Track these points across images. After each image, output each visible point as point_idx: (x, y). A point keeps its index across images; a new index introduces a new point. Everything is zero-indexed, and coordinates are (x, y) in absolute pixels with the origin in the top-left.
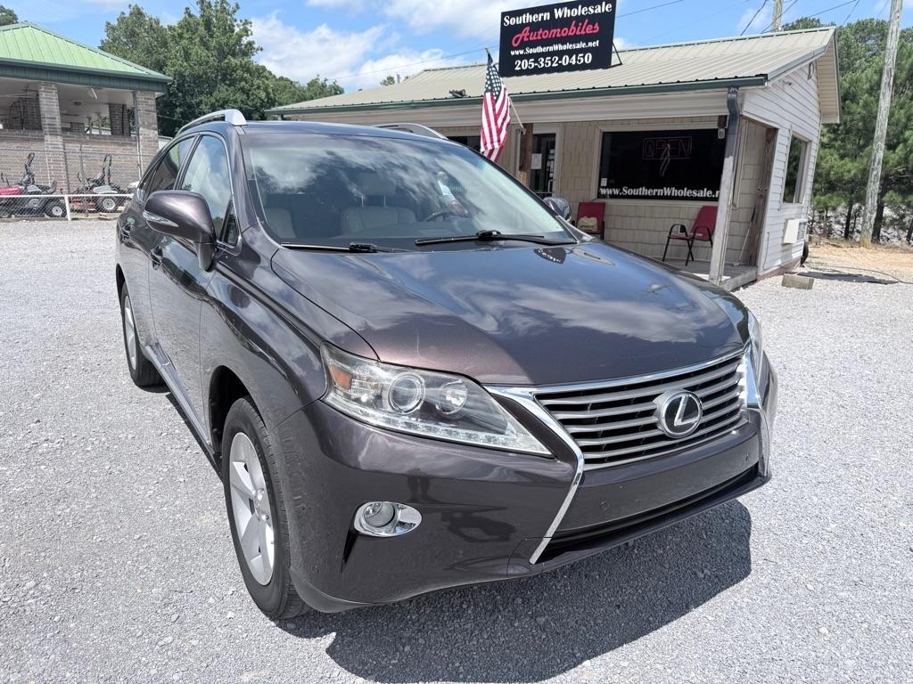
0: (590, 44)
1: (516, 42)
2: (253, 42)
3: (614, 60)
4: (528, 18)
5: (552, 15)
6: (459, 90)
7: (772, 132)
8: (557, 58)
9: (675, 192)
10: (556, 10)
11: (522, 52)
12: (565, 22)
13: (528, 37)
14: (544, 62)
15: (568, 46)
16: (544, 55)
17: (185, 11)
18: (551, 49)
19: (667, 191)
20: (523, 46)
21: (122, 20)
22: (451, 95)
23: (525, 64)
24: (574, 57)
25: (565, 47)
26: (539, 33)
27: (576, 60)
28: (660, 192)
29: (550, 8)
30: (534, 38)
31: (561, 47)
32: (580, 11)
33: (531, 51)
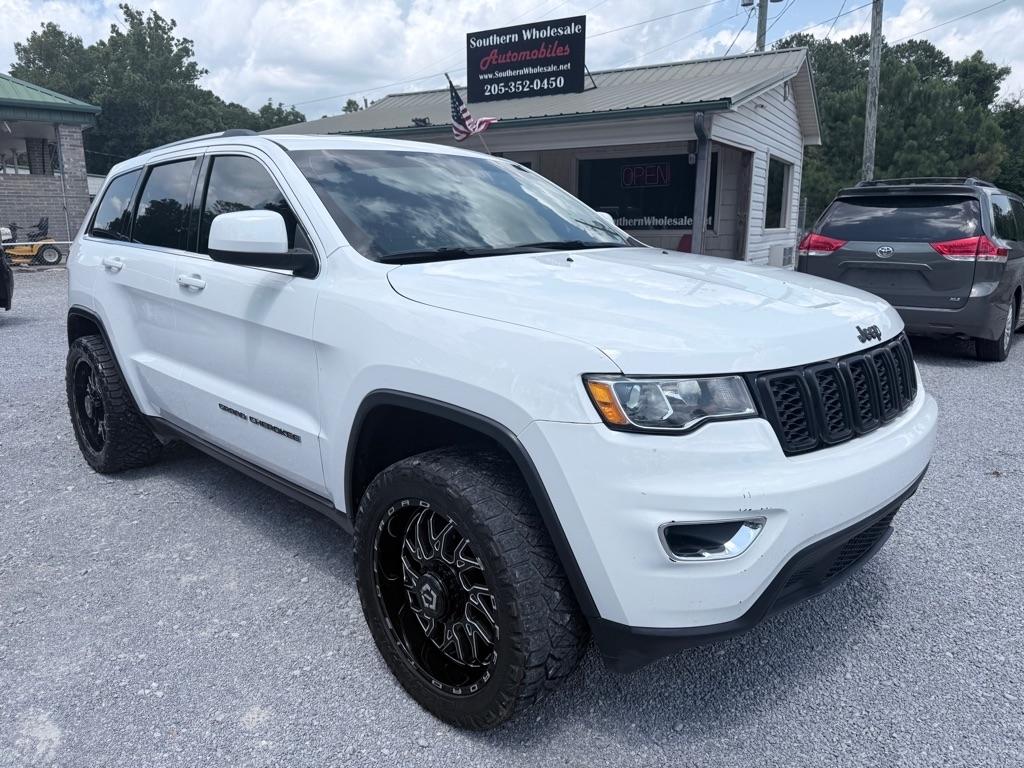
0: (561, 67)
1: (484, 66)
2: (195, 64)
3: (588, 83)
4: (495, 40)
5: (521, 36)
6: (423, 118)
7: (748, 155)
8: (528, 83)
9: (656, 221)
10: (524, 32)
11: (491, 76)
12: (534, 44)
13: (497, 60)
14: (515, 87)
15: (539, 69)
16: (515, 79)
17: (111, 29)
18: (521, 72)
19: (648, 221)
20: (491, 70)
21: (34, 39)
22: (414, 124)
23: (494, 89)
24: (546, 81)
25: (535, 71)
26: (508, 56)
27: (548, 84)
28: (640, 222)
29: (518, 30)
30: (503, 61)
31: (531, 71)
32: (549, 32)
33: (501, 75)
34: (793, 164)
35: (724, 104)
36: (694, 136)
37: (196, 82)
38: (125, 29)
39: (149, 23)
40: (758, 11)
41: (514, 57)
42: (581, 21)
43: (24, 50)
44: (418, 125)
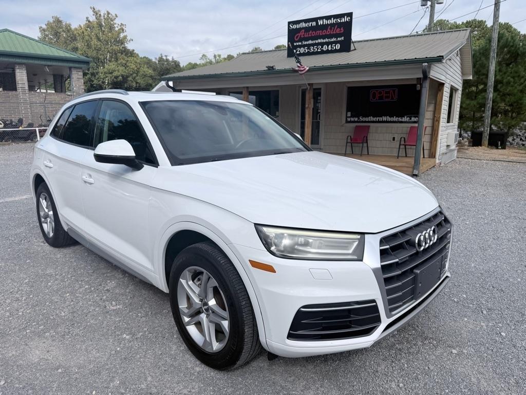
0: (339, 39)
1: (297, 38)
3: (352, 48)
4: (304, 25)
5: (317, 23)
6: (271, 66)
7: (441, 86)
8: (320, 47)
9: (389, 119)
10: (319, 21)
11: (300, 44)
12: (324, 27)
13: (304, 35)
15: (327, 40)
16: (313, 45)
18: (317, 41)
19: (385, 119)
20: (301, 40)
23: (302, 50)
24: (330, 46)
25: (325, 41)
26: (310, 33)
28: (381, 119)
29: (316, 20)
30: (307, 36)
31: (322, 41)
32: (333, 21)
33: (306, 43)
34: (458, 89)
35: (439, 59)
37: (127, 46)
38: (92, 19)
39: (104, 16)
40: (430, 9)
41: (313, 34)
42: (350, 15)
43: (44, 30)
44: (269, 69)
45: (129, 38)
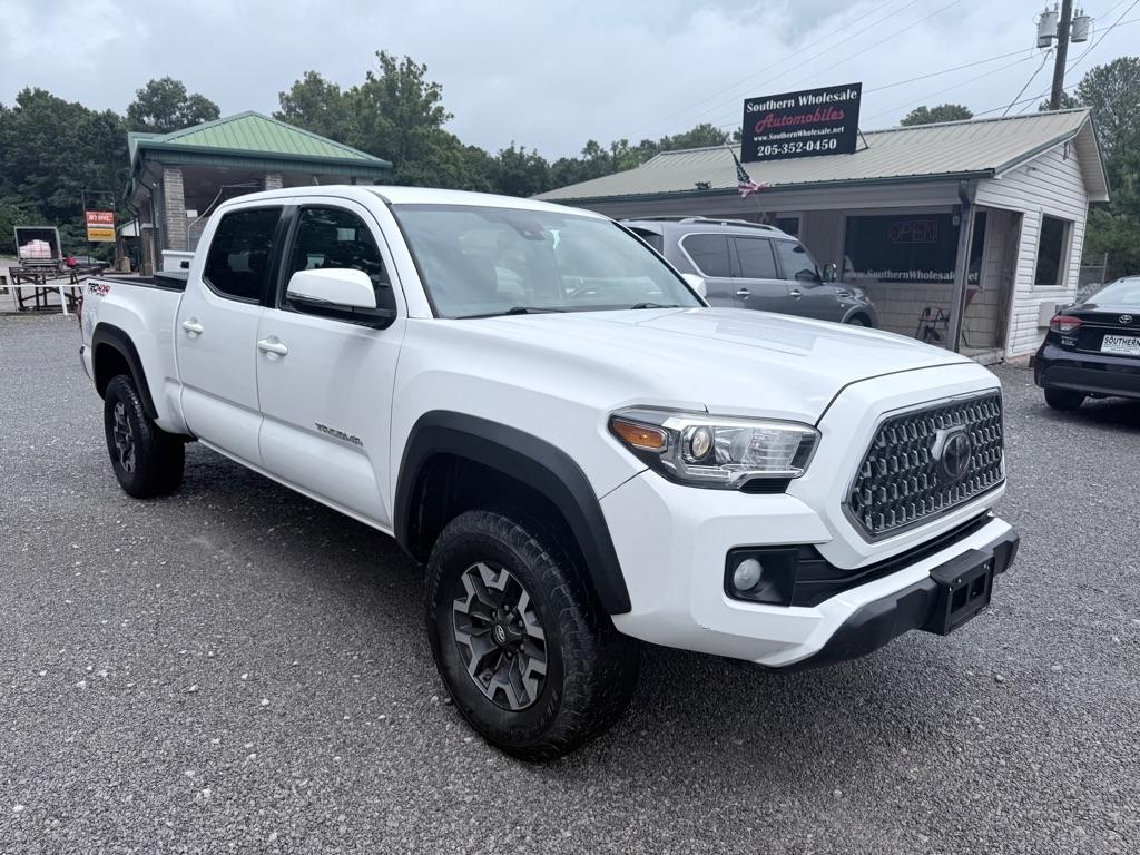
0: (835, 130)
1: (759, 128)
3: (860, 143)
4: (772, 105)
5: (797, 102)
6: (704, 182)
7: (1016, 217)
8: (801, 144)
9: (921, 275)
10: (800, 98)
11: (765, 138)
12: (810, 109)
13: (772, 123)
14: (788, 148)
15: (813, 132)
16: (788, 141)
18: (795, 135)
19: (913, 275)
20: (766, 132)
22: (696, 187)
23: (768, 150)
24: (819, 143)
25: (809, 133)
26: (783, 119)
27: (821, 145)
28: (906, 275)
29: (794, 96)
30: (778, 125)
31: (805, 133)
32: (825, 98)
33: (775, 137)
34: (1073, 222)
35: (988, 174)
36: (958, 201)
37: (442, 127)
38: (379, 75)
39: (401, 69)
40: (1055, 52)
41: (790, 121)
42: (857, 87)
43: (288, 99)
44: (700, 189)
45: (446, 112)
